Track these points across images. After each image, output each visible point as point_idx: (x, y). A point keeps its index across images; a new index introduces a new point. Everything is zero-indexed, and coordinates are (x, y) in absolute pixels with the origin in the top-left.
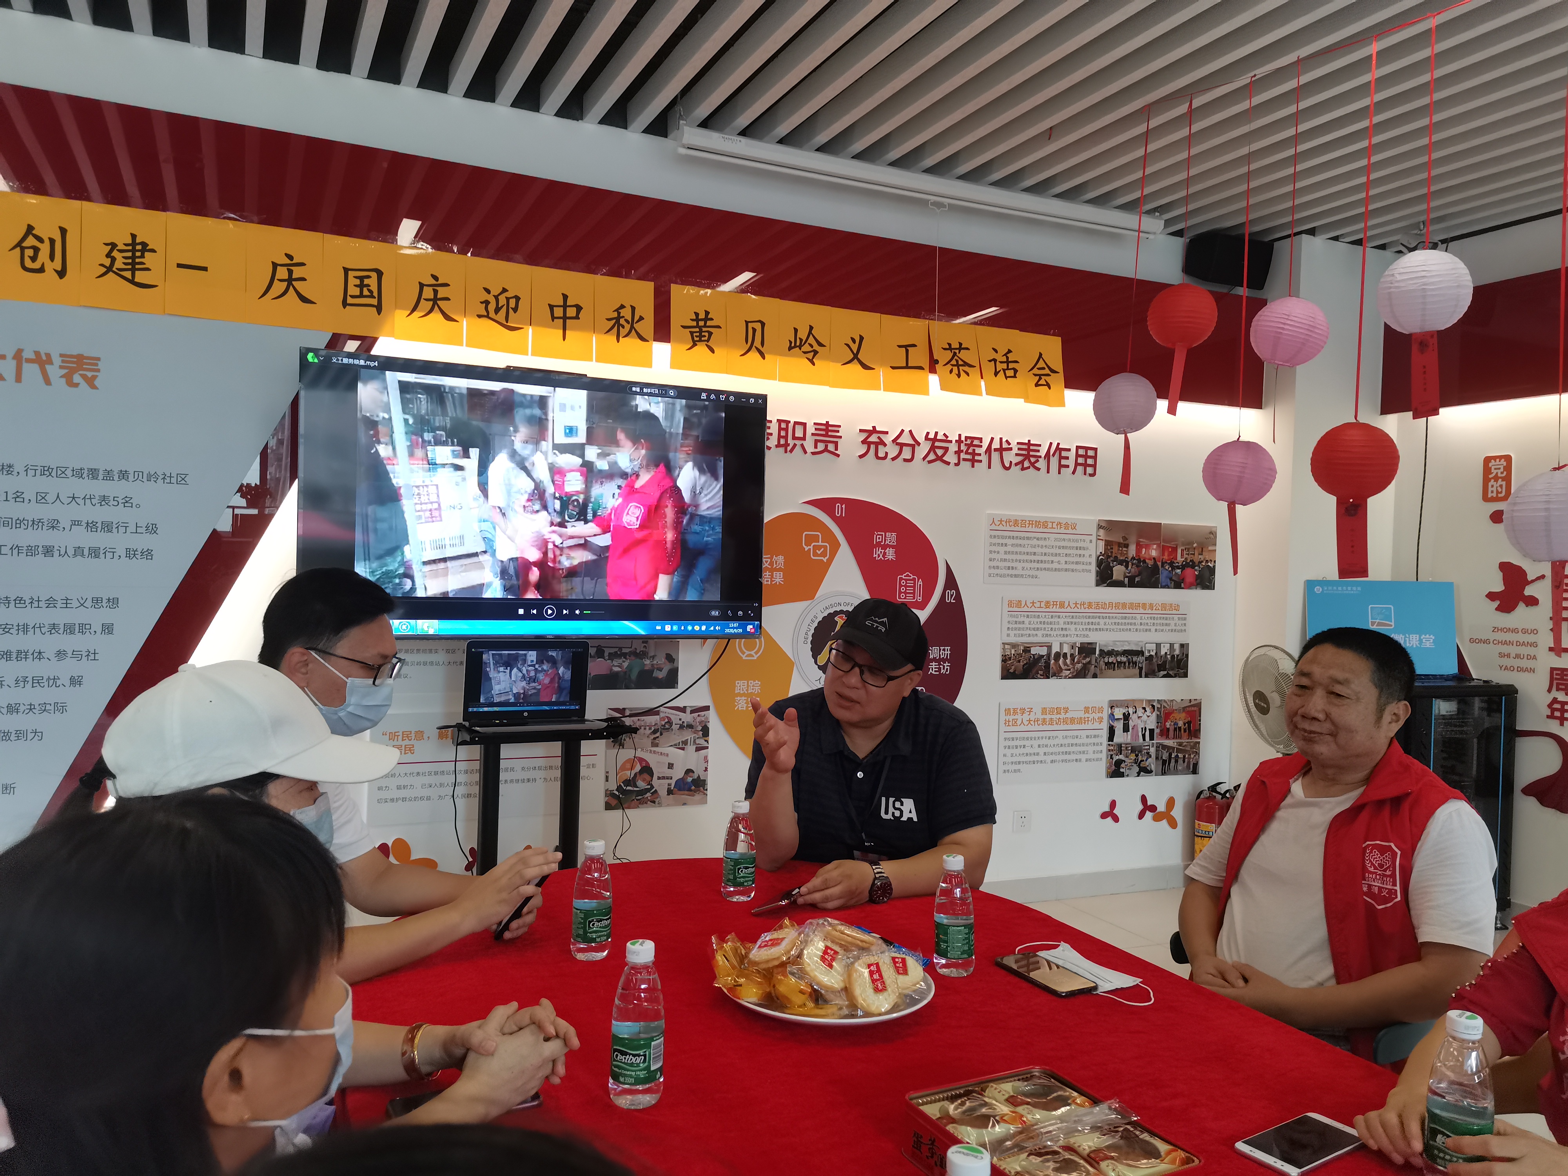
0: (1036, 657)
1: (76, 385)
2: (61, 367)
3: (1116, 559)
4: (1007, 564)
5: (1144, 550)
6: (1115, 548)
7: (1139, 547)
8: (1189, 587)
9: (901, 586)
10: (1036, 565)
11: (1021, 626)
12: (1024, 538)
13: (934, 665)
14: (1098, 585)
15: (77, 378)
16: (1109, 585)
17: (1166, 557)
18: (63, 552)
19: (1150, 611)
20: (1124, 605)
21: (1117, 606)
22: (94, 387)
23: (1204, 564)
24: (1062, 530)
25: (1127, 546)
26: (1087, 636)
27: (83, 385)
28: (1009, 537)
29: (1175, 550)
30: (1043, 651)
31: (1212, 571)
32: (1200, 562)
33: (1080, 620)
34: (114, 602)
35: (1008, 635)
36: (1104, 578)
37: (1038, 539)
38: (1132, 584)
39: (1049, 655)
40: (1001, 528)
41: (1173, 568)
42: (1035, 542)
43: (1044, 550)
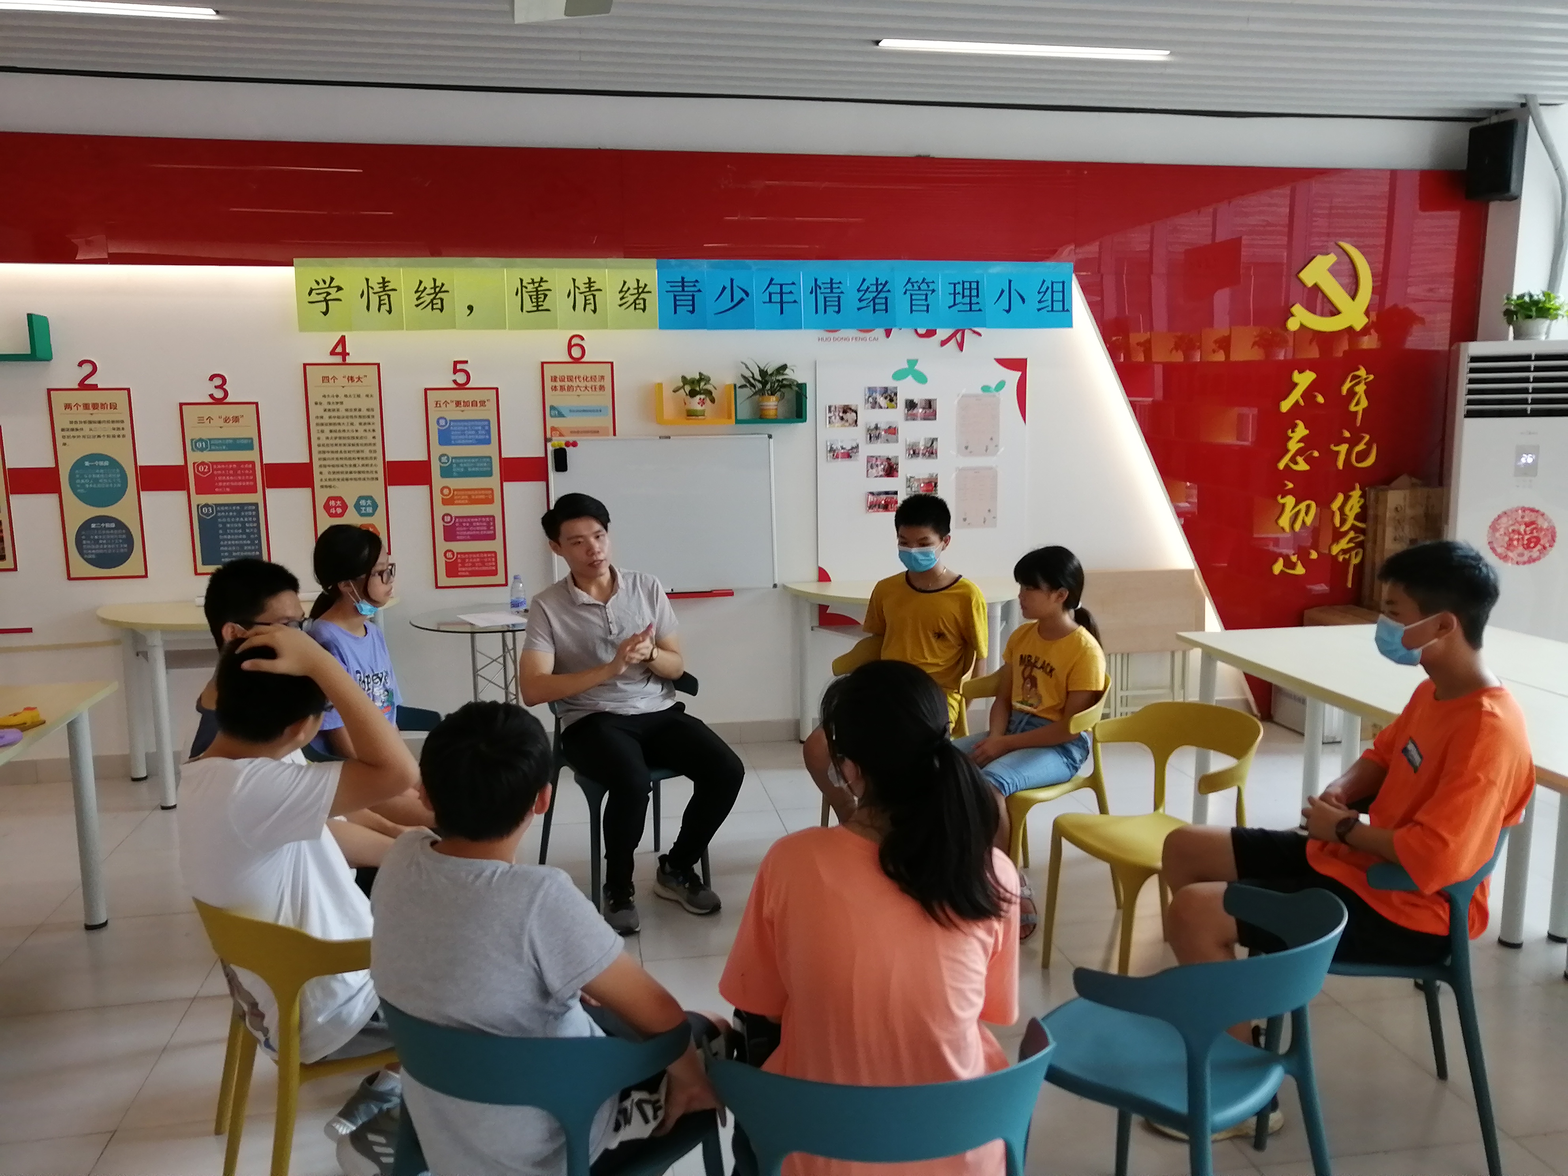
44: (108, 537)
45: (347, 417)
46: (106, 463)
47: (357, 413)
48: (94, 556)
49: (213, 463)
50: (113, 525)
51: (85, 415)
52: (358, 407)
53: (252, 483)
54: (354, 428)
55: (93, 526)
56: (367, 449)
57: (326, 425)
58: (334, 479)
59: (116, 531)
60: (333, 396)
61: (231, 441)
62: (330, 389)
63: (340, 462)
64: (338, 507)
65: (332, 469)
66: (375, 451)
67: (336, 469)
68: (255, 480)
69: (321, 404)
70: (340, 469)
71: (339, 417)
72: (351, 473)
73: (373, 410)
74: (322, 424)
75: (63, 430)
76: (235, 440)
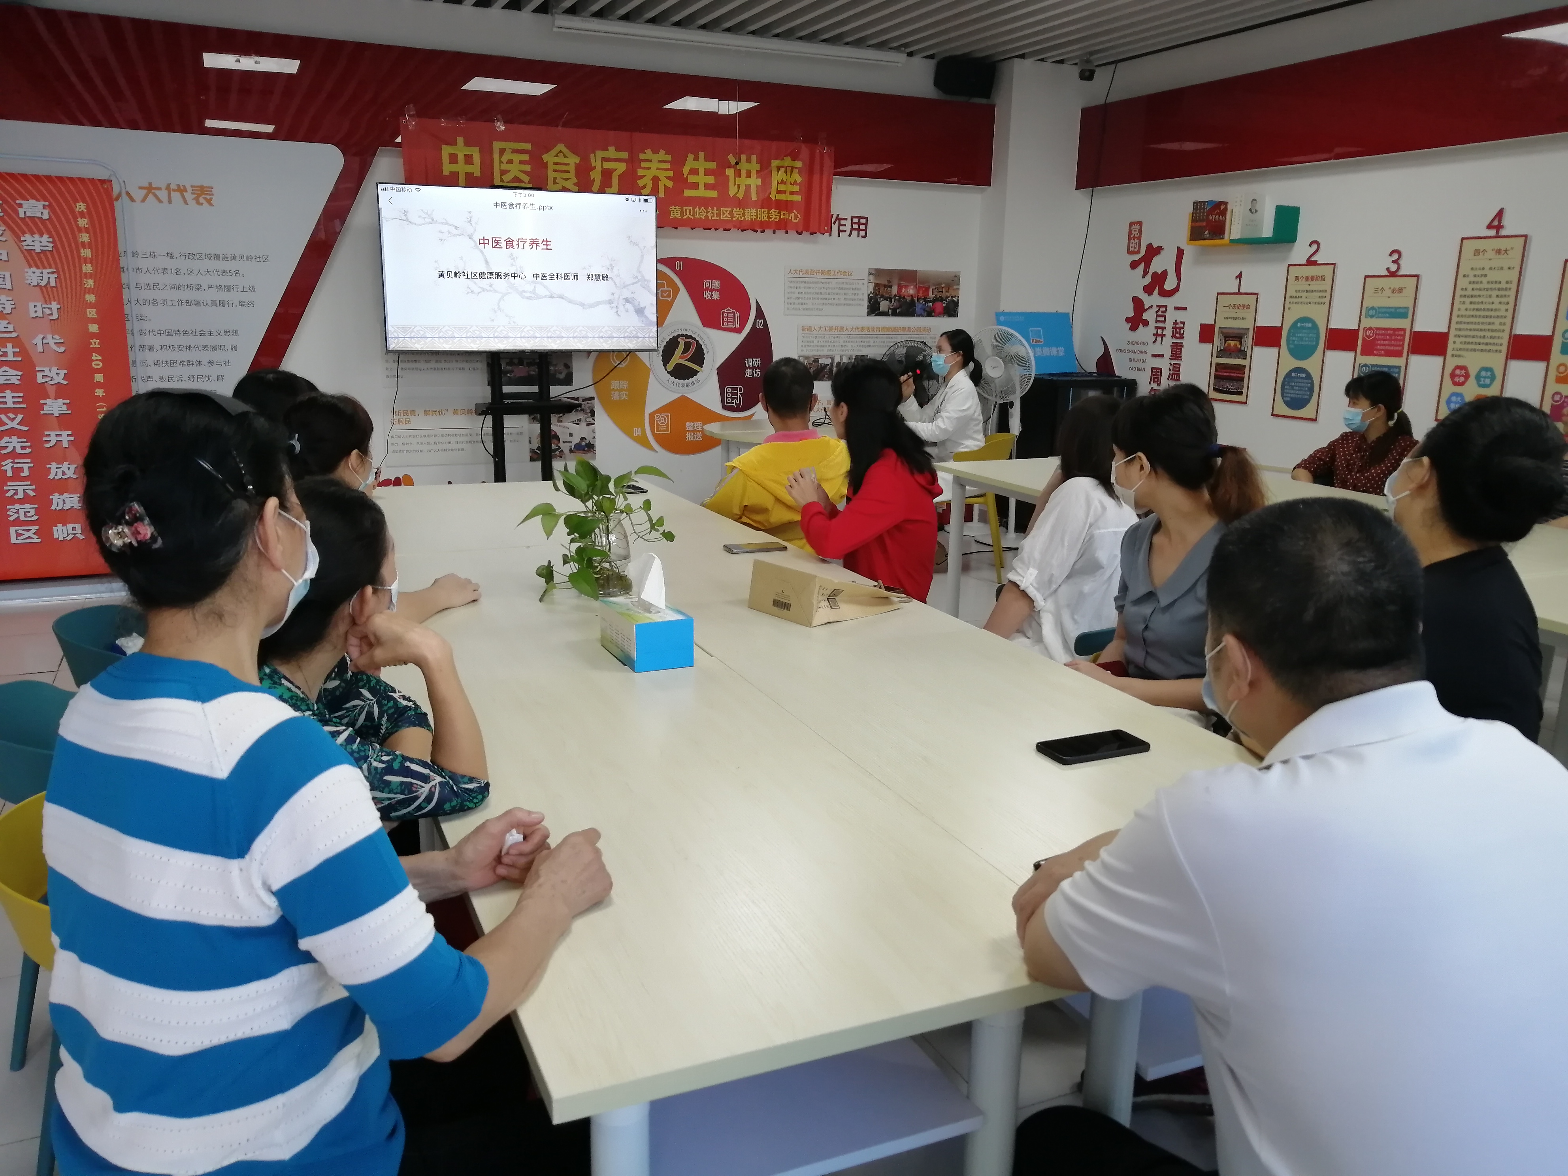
0: (823, 365)
1: (202, 204)
2: (192, 193)
3: (882, 296)
4: (800, 301)
5: (904, 289)
6: (882, 289)
7: (900, 287)
8: (938, 315)
9: (724, 317)
10: (822, 301)
11: (812, 344)
12: (813, 283)
13: (749, 371)
14: (869, 314)
15: (201, 200)
16: (877, 315)
17: (920, 294)
18: (205, 304)
19: (908, 333)
20: (888, 329)
21: (883, 329)
22: (211, 205)
23: (950, 299)
24: (842, 277)
25: (891, 287)
26: (861, 351)
27: (206, 204)
28: (802, 282)
29: (927, 289)
30: (828, 361)
31: (956, 304)
32: (947, 297)
33: (855, 340)
34: (236, 332)
35: (802, 350)
36: (874, 309)
37: (823, 283)
38: (895, 314)
39: (832, 364)
40: (796, 275)
41: (927, 302)
42: (821, 285)
43: (828, 291)
44: (1300, 384)
45: (1487, 289)
46: (1310, 325)
47: (1498, 286)
48: (1288, 399)
49: (1378, 329)
50: (1304, 375)
51: (1303, 285)
52: (1498, 280)
53: (1400, 348)
54: (1490, 300)
55: (1293, 374)
56: (1497, 321)
57: (1468, 297)
58: (1464, 349)
59: (1305, 381)
60: (1480, 269)
61: (1393, 310)
62: (1480, 262)
63: (1472, 333)
64: (1463, 376)
65: (1464, 340)
66: (1504, 324)
67: (1467, 340)
68: (1403, 346)
69: (1468, 276)
70: (1470, 340)
71: (1480, 290)
72: (1479, 344)
73: (1511, 282)
74: (1465, 296)
75: (1291, 297)
76: (1396, 308)
